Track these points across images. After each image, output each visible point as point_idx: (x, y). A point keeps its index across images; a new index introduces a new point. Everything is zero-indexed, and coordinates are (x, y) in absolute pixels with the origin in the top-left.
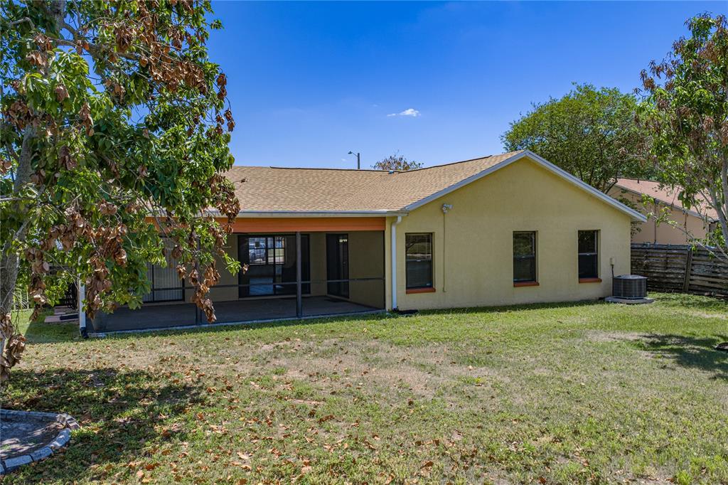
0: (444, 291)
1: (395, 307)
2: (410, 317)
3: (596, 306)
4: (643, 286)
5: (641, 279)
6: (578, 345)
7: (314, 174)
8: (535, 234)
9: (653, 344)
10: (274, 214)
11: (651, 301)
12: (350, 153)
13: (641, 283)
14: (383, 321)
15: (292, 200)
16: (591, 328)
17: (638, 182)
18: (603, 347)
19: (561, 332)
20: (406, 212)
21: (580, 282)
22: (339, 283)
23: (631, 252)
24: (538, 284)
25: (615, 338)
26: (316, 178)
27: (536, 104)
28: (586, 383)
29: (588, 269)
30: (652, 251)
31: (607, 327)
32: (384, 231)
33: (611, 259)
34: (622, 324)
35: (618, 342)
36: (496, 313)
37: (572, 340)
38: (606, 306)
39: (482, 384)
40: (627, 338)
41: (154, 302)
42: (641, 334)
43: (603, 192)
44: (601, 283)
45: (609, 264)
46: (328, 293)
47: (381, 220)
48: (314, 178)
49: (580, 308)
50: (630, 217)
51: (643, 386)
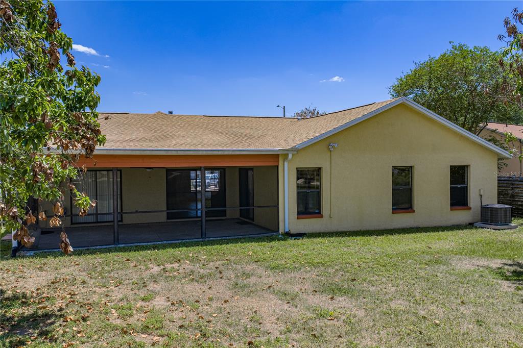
0: (330, 217)
1: (287, 230)
2: (298, 239)
3: (465, 231)
4: (508, 214)
5: (506, 208)
6: (441, 273)
7: (237, 121)
8: (411, 169)
9: (515, 273)
10: (179, 152)
11: (515, 227)
12: (278, 106)
13: (506, 211)
14: (273, 243)
15: (214, 140)
16: (456, 254)
17: (507, 126)
18: (464, 276)
19: (427, 258)
20: (296, 150)
21: (451, 210)
22: (248, 209)
23: (498, 183)
24: (414, 211)
25: (478, 266)
26: (238, 124)
27: (417, 62)
28: (441, 321)
29: (459, 198)
30: (517, 183)
31: (472, 253)
32: (278, 166)
33: (480, 190)
34: (487, 250)
35: (481, 269)
36: (374, 237)
37: (437, 267)
38: (474, 231)
39: (335, 317)
40: (490, 266)
41: (97, 222)
42: (504, 261)
43: (475, 134)
44: (471, 211)
45: (478, 194)
46: (241, 216)
47: (275, 157)
48: (236, 123)
49: (450, 233)
50: (497, 154)
51: (501, 325)
